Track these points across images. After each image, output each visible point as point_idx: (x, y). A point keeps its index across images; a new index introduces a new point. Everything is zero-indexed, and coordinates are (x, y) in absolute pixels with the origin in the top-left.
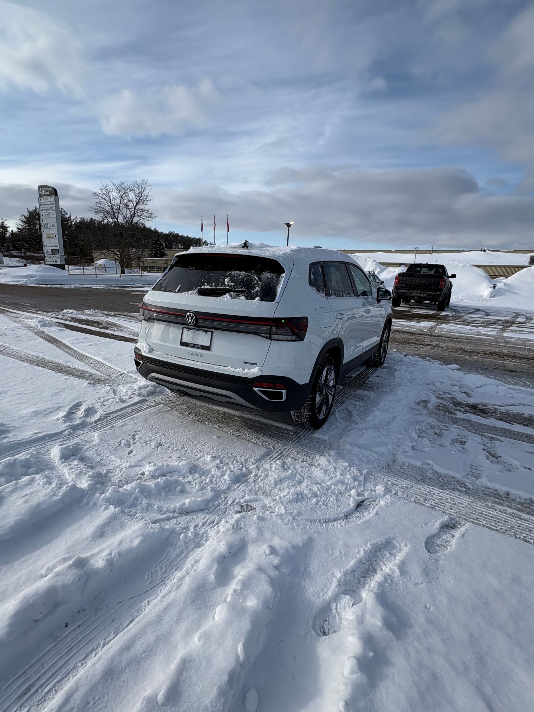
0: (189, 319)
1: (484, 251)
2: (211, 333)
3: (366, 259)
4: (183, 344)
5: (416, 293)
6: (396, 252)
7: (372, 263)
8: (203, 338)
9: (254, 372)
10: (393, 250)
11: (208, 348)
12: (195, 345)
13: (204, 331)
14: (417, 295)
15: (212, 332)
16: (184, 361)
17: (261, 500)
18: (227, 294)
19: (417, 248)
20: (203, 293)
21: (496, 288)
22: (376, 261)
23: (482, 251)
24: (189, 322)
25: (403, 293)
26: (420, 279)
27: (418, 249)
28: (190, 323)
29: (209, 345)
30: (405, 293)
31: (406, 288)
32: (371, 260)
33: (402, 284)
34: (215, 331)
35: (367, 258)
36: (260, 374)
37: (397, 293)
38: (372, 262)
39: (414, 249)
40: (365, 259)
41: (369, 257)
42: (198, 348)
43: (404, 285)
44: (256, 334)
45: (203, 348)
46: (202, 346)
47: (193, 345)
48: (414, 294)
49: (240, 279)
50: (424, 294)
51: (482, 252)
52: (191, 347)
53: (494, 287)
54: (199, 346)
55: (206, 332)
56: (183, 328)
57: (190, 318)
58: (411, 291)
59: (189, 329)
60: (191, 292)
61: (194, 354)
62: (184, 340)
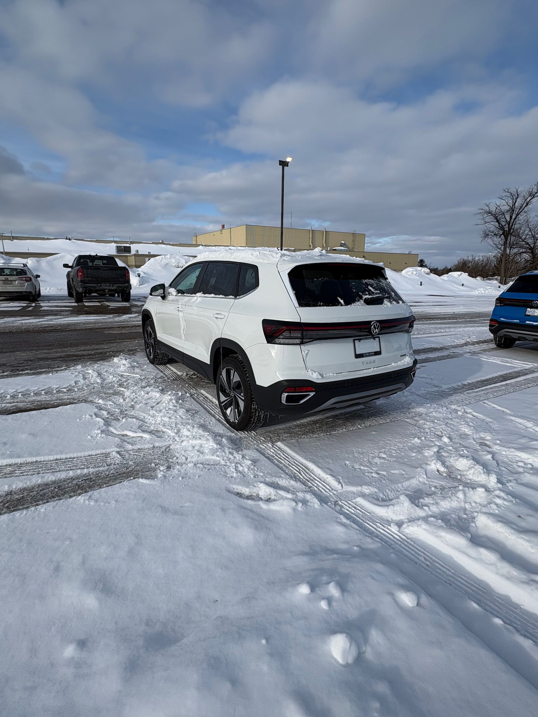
1: (70, 239)
4: (358, 356)
5: (106, 287)
14: (107, 288)
15: (379, 337)
19: (3, 234)
21: (141, 276)
23: (67, 239)
25: (91, 287)
26: (106, 271)
29: (379, 350)
30: (94, 287)
31: (93, 281)
33: (87, 277)
34: (382, 337)
37: (85, 287)
42: (372, 355)
43: (91, 279)
45: (376, 354)
47: (368, 354)
48: (103, 287)
50: (113, 286)
51: (68, 240)
52: (367, 356)
53: (139, 276)
54: (373, 353)
56: (354, 340)
57: (376, 328)
58: (99, 285)
59: (360, 340)
60: (357, 303)
61: (368, 362)
62: (357, 353)
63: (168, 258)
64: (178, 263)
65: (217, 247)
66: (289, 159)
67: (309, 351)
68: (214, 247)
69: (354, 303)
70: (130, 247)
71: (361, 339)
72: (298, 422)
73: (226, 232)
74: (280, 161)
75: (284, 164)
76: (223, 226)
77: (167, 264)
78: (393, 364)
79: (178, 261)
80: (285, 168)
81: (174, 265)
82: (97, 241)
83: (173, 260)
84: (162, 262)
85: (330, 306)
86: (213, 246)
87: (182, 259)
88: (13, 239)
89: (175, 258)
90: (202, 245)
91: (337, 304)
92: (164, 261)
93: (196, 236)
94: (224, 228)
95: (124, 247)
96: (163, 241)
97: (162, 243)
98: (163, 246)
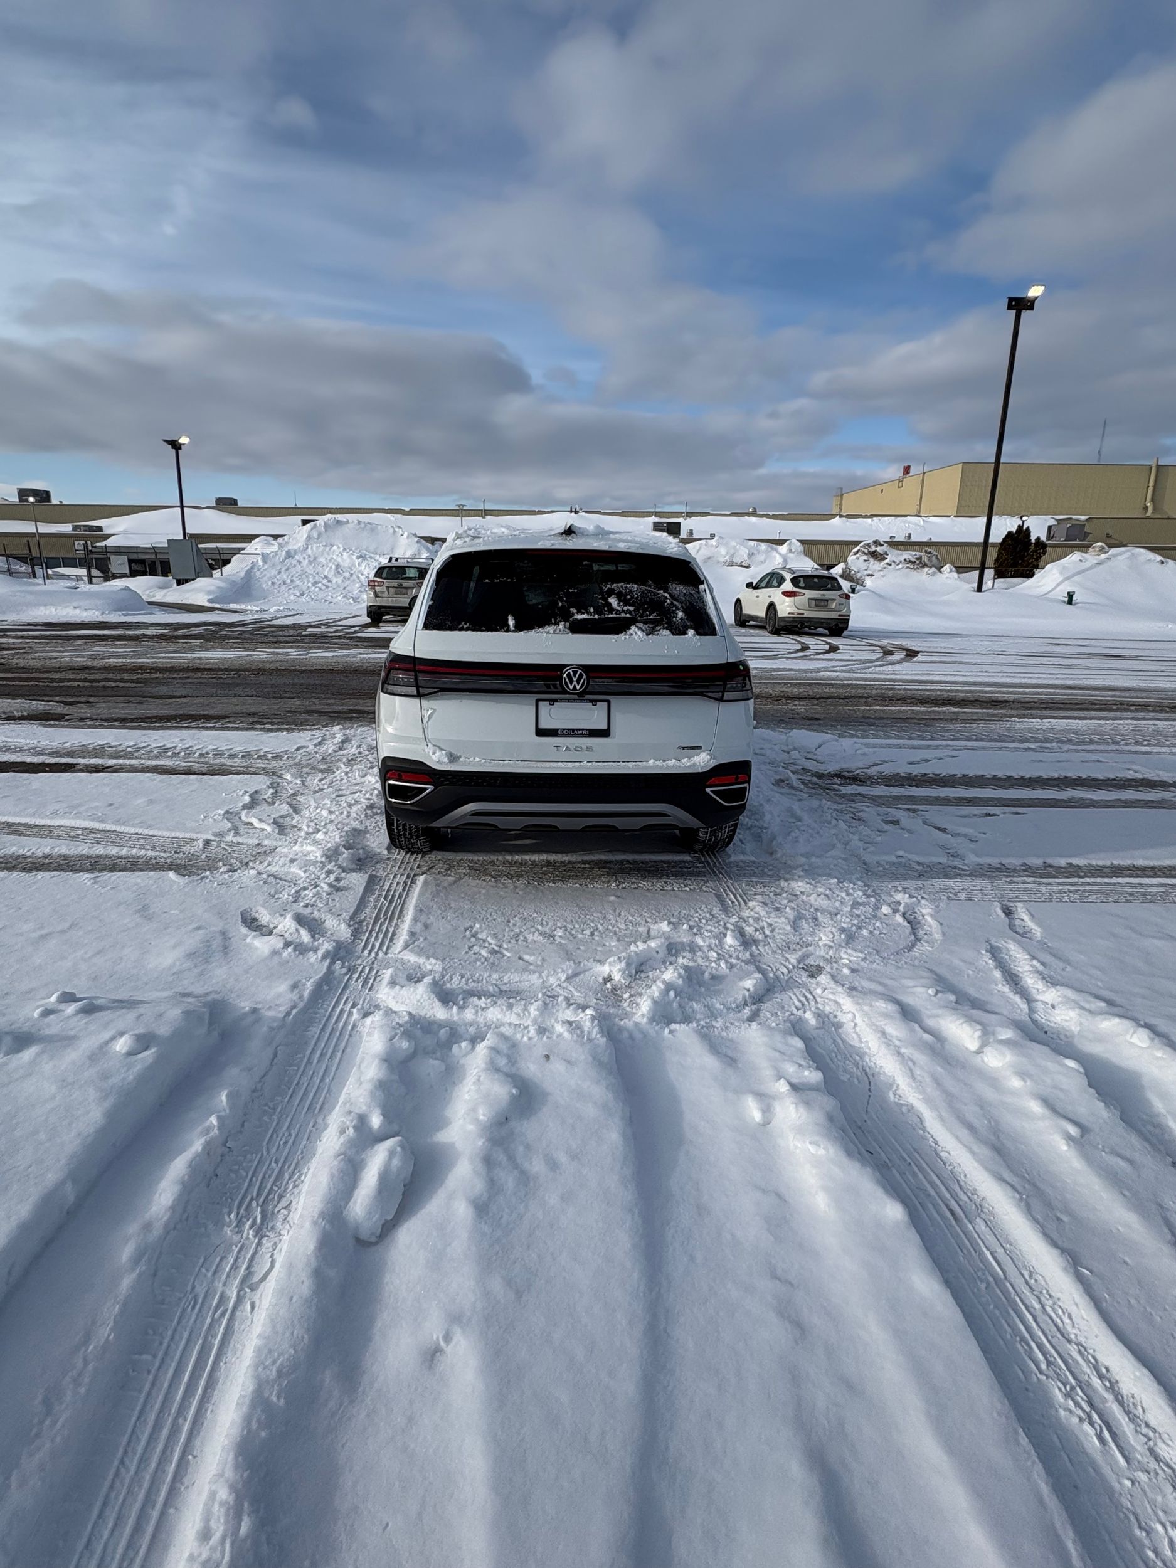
0: (571, 682)
1: (576, 512)
2: (606, 704)
3: (395, 532)
4: (540, 732)
6: (413, 512)
7: (410, 540)
8: (592, 716)
9: (702, 761)
10: (407, 509)
11: (605, 733)
12: (573, 730)
13: (591, 701)
15: (609, 702)
16: (554, 765)
17: (812, 954)
18: (633, 628)
19: (463, 506)
20: (578, 628)
22: (415, 535)
23: (571, 511)
24: (571, 687)
27: (465, 508)
28: (574, 688)
29: (605, 727)
32: (406, 534)
34: (614, 700)
35: (397, 529)
36: (713, 763)
38: (408, 537)
39: (457, 508)
40: (391, 531)
41: (400, 527)
42: (584, 735)
44: (702, 694)
45: (594, 733)
46: (590, 730)
47: (568, 732)
49: (637, 598)
51: (573, 514)
52: (563, 735)
54: (587, 732)
55: (594, 702)
56: (537, 701)
57: (575, 679)
59: (553, 702)
60: (551, 629)
61: (572, 748)
62: (543, 725)
63: (712, 545)
64: (732, 556)
65: (875, 519)
66: (1035, 291)
67: (434, 710)
68: (869, 520)
69: (539, 627)
70: (679, 524)
71: (555, 701)
72: (517, 857)
73: (911, 482)
74: (1011, 300)
75: (1020, 305)
76: (907, 470)
77: (709, 558)
78: (652, 761)
79: (732, 551)
80: (1025, 314)
81: (722, 560)
82: (624, 514)
83: (723, 551)
84: (700, 552)
85: (482, 631)
86: (866, 517)
87: (742, 548)
88: (486, 515)
89: (726, 545)
90: (841, 516)
91: (504, 627)
92: (703, 551)
93: (842, 495)
94: (908, 473)
95: (669, 524)
96: (755, 510)
97: (754, 514)
98: (753, 519)
